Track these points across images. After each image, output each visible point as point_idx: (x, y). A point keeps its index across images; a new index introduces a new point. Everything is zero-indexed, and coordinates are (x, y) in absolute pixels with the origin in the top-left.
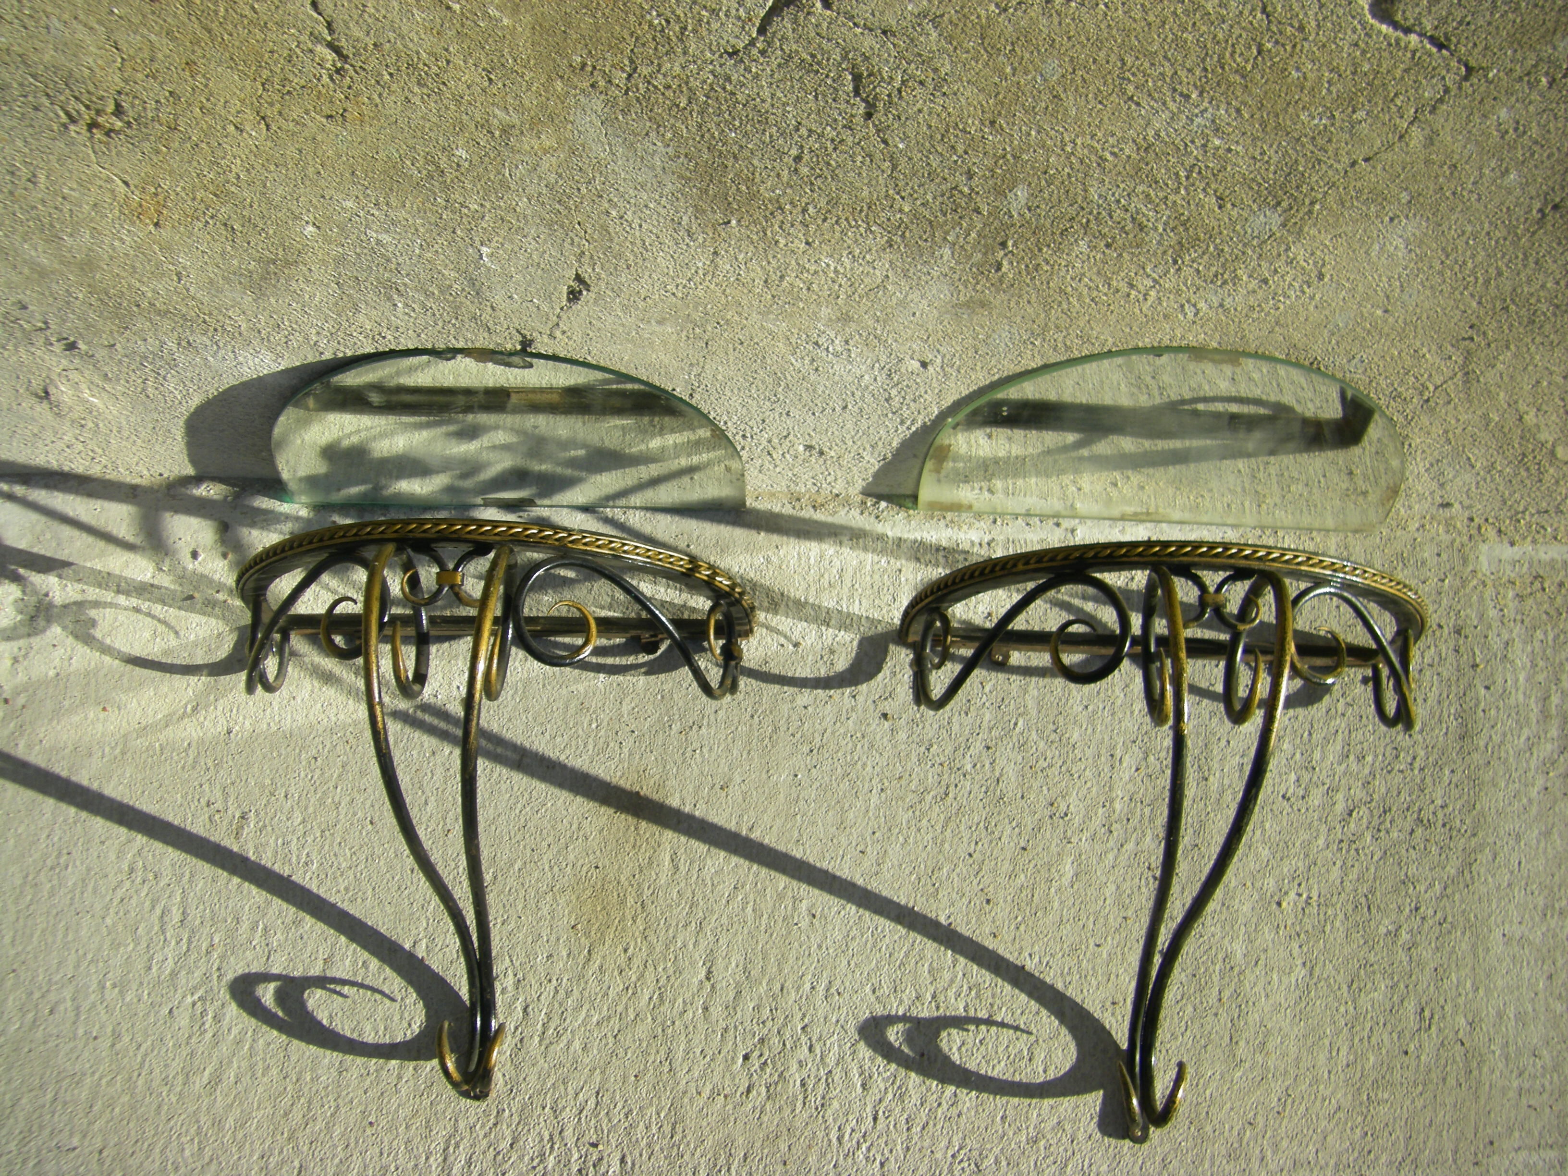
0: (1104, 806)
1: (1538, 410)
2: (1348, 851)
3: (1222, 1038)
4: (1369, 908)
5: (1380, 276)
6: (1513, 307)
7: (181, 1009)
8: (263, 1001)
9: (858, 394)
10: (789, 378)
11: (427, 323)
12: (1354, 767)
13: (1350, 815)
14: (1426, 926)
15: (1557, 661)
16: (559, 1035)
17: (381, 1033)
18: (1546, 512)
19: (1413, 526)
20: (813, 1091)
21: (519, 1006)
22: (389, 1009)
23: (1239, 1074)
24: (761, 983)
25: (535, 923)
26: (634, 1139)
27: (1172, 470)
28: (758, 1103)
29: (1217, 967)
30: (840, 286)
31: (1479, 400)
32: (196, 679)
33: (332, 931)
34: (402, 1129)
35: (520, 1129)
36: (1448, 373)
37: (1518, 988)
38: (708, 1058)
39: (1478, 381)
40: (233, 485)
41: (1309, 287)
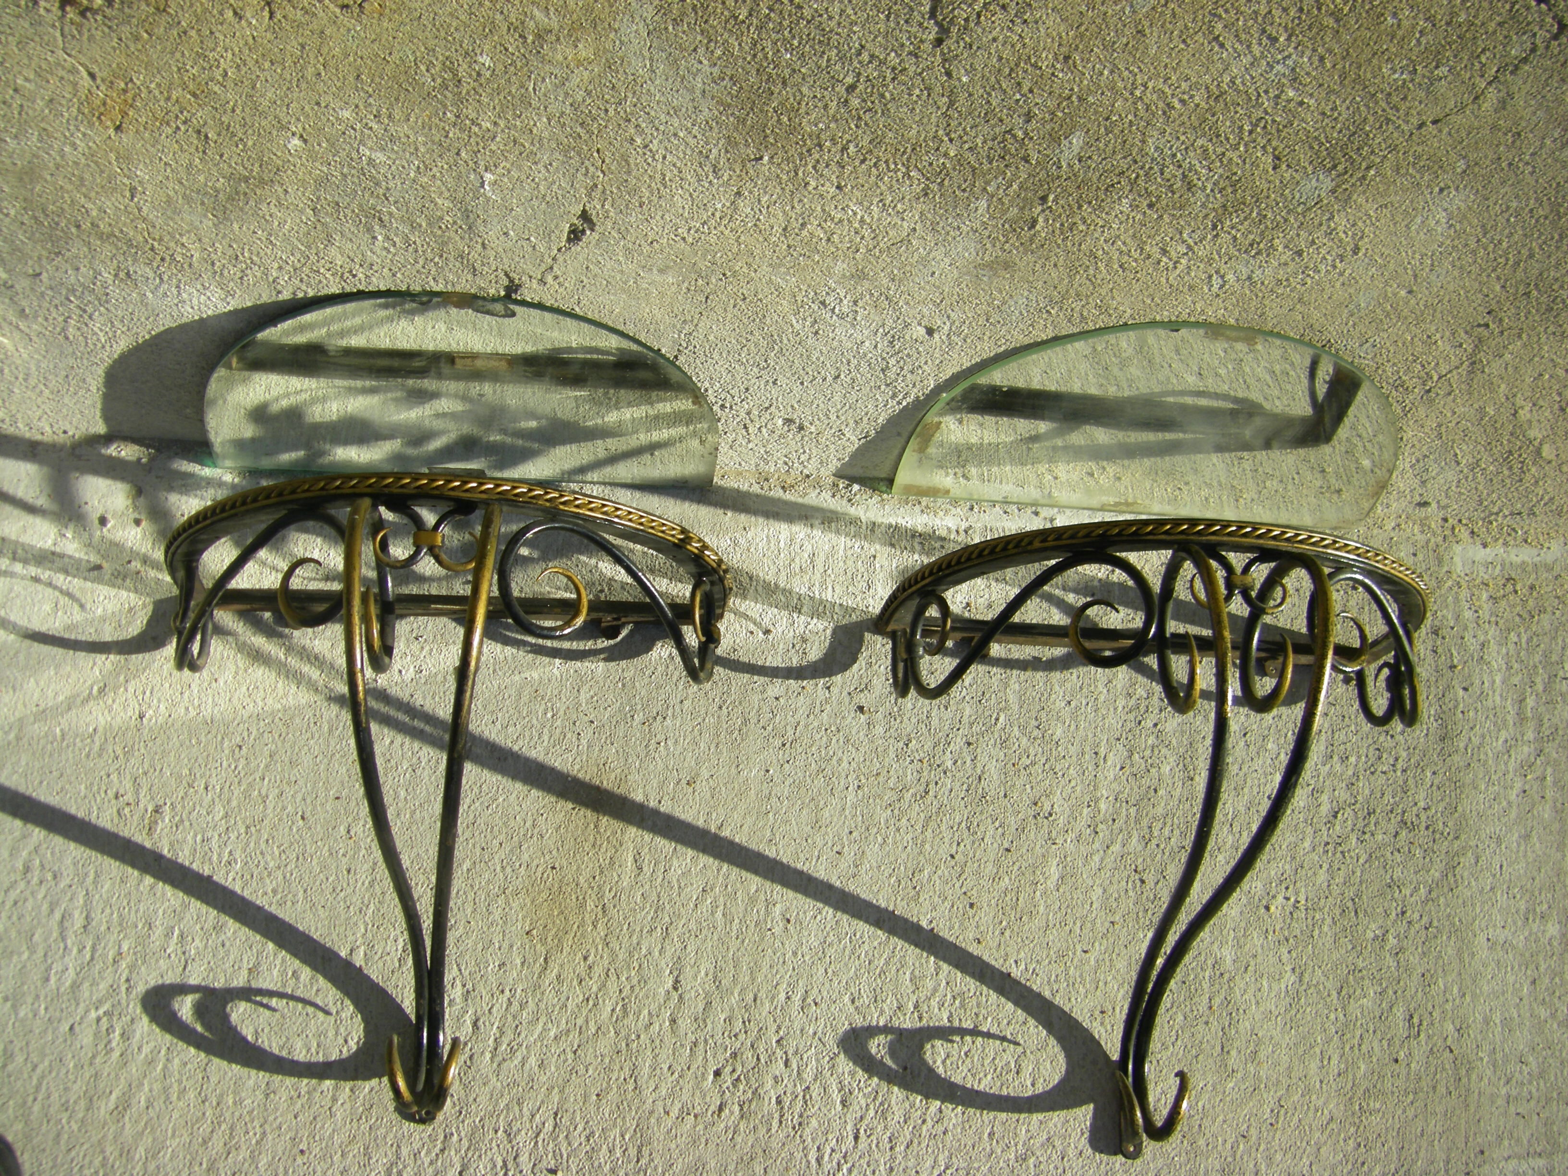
0: (1089, 806)
1: (1534, 405)
2: (1334, 854)
3: (1214, 1047)
4: (1356, 912)
5: (1414, 253)
6: (1535, 293)
7: (84, 1026)
8: (179, 1015)
12: (1338, 767)
13: (1335, 817)
14: (1412, 931)
15: (1531, 663)
16: (513, 1051)
17: (313, 1050)
18: (1519, 514)
19: (1390, 525)
20: (789, 1108)
21: (468, 1019)
22: (322, 1023)
23: (1231, 1085)
24: (732, 993)
25: (485, 929)
26: (596, 1164)
27: (1147, 462)
28: (730, 1123)
29: (1207, 974)
31: (1479, 392)
32: (104, 657)
33: (258, 937)
34: (337, 1157)
35: (470, 1155)
36: (1455, 361)
37: (1503, 994)
38: (676, 1075)
39: (1483, 372)
40: (148, 447)
41: (1341, 261)
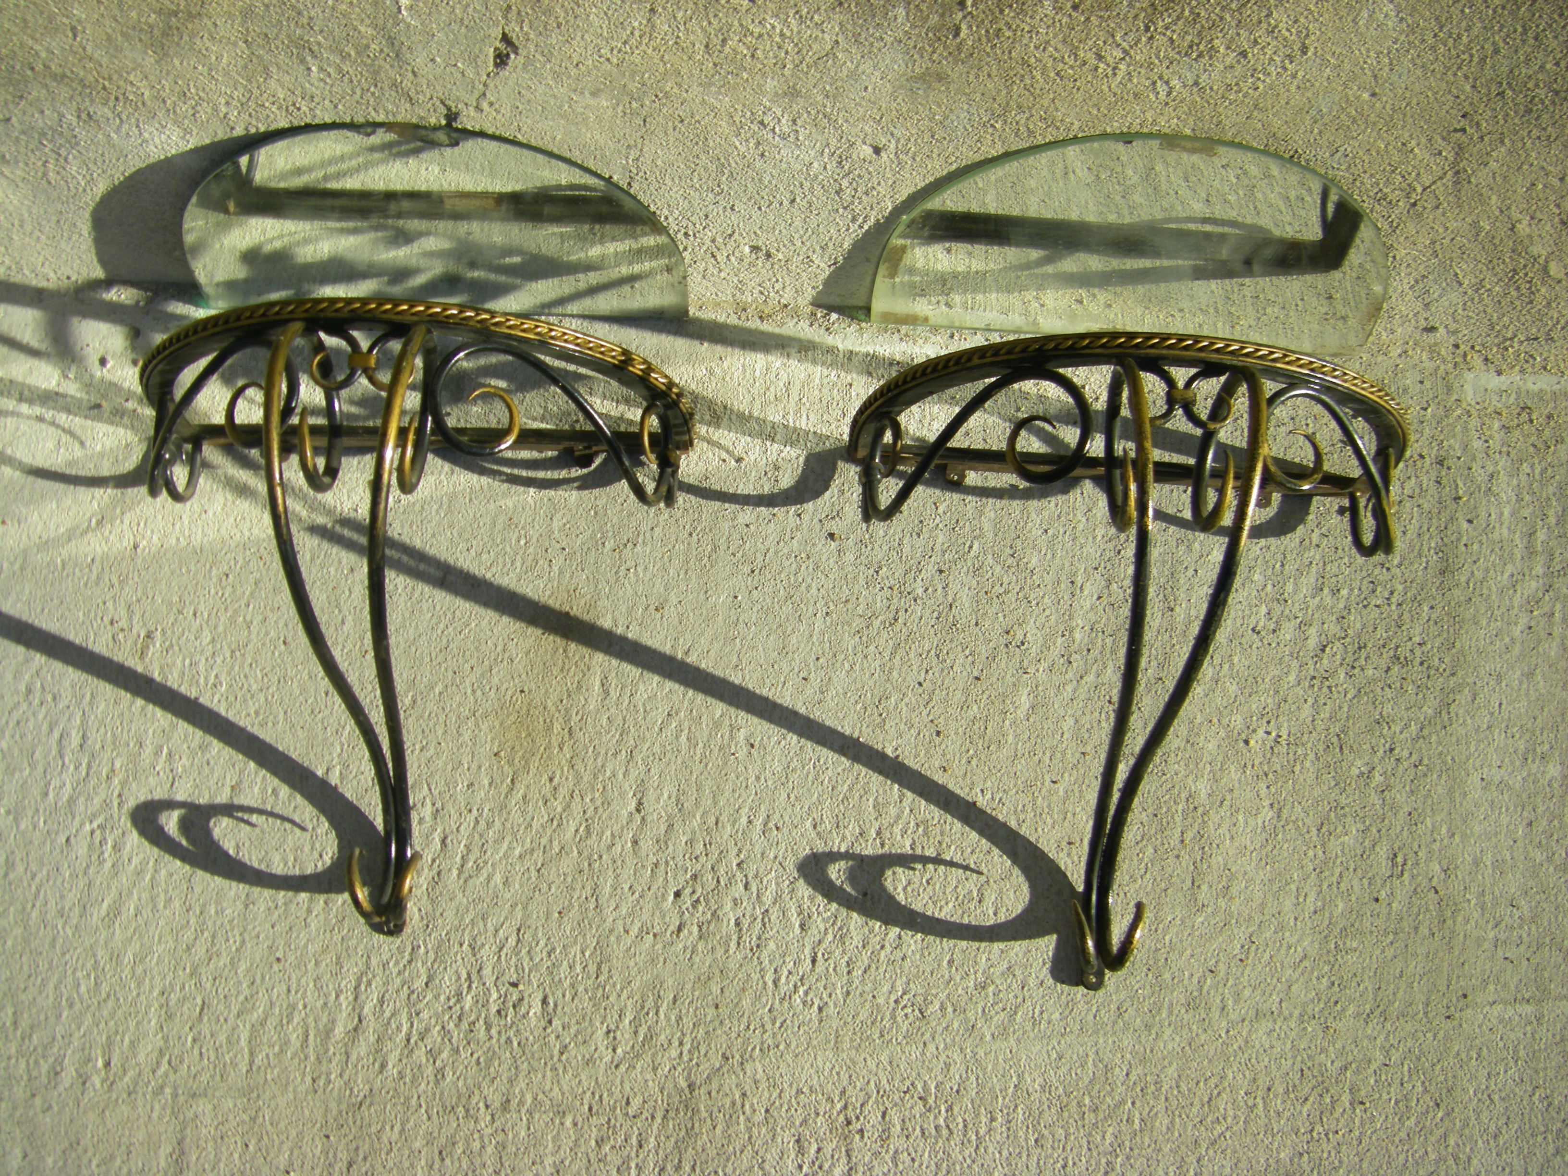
0: (1063, 636)
1: (1532, 218)
2: (1320, 689)
3: (1184, 882)
4: (1341, 748)
5: (1368, 51)
6: (1509, 93)
7: (79, 838)
8: (166, 829)
9: (807, 185)
10: (733, 165)
11: (343, 91)
12: (1328, 600)
13: (1323, 651)
14: (1401, 768)
15: (1544, 496)
16: (479, 868)
17: (290, 864)
18: (1536, 339)
19: (1395, 352)
20: (748, 930)
21: (437, 837)
22: (299, 839)
23: (1200, 919)
24: (694, 816)
25: (455, 750)
26: (557, 979)
27: (1141, 289)
28: (689, 943)
29: (1180, 807)
30: (787, 53)
31: (1469, 204)
32: (102, 491)
33: (241, 756)
34: (311, 966)
35: (436, 967)
36: (1437, 171)
37: (1496, 834)
38: (637, 895)
39: (1469, 182)
40: (146, 290)
41: (1291, 62)
